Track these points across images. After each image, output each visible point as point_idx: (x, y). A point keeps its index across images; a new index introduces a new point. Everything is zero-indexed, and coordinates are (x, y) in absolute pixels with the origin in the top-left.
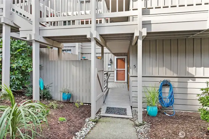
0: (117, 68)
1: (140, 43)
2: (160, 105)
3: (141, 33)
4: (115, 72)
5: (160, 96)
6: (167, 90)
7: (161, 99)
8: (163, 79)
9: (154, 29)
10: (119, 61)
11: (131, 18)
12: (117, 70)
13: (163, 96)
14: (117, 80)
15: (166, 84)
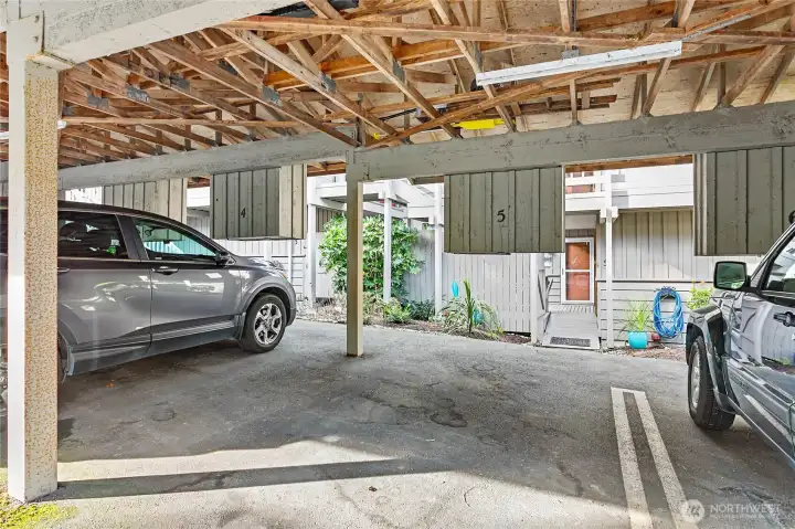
0: (567, 268)
1: (609, 226)
2: (656, 335)
3: (609, 213)
4: (563, 277)
5: (656, 318)
6: (671, 306)
7: (657, 322)
8: (661, 286)
9: (633, 203)
10: (572, 248)
11: (598, 187)
12: (567, 273)
13: (663, 317)
14: (567, 298)
15: (668, 296)
